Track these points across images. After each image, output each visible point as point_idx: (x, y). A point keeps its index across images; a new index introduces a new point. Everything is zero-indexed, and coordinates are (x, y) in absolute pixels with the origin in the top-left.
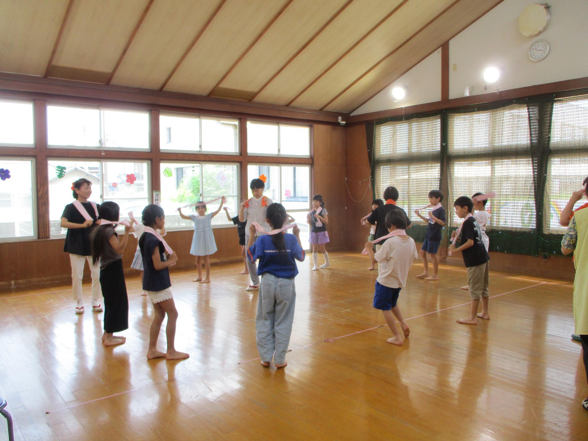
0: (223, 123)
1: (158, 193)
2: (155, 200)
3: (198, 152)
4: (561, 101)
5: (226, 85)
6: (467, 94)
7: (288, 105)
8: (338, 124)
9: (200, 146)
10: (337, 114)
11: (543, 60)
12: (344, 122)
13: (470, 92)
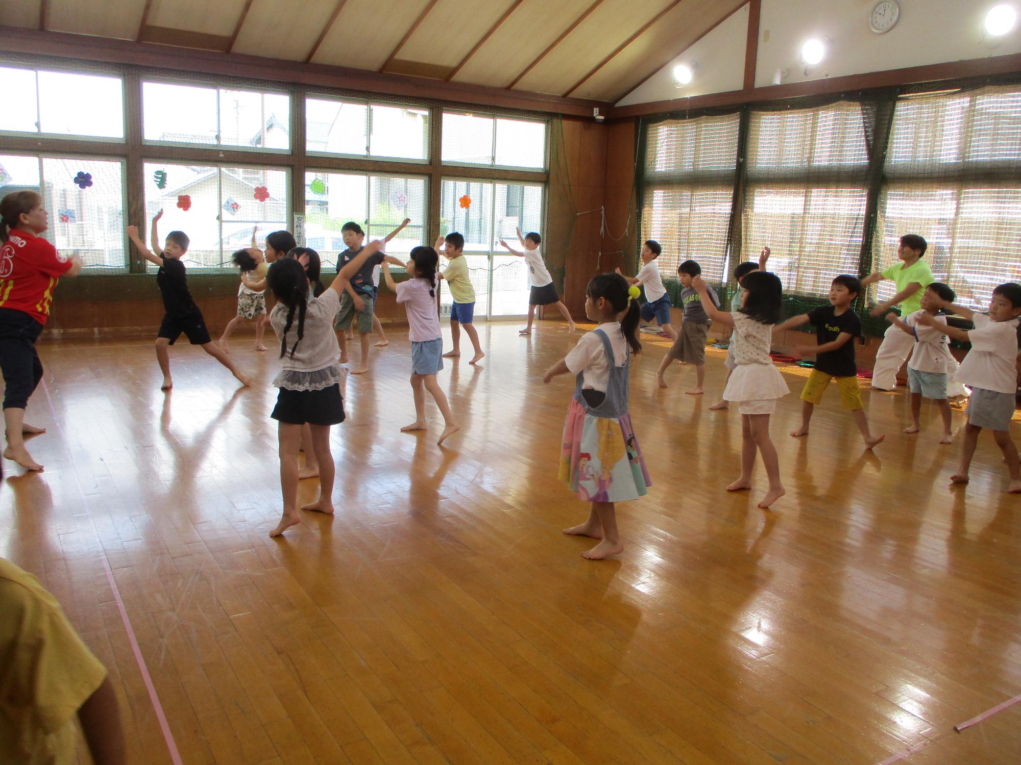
0: (409, 113)
1: (302, 216)
2: (297, 226)
3: (364, 156)
4: (907, 99)
5: (405, 55)
6: (777, 81)
7: (508, 88)
8: (592, 120)
9: (368, 149)
10: (591, 104)
11: (889, 31)
12: (602, 118)
13: (782, 78)
